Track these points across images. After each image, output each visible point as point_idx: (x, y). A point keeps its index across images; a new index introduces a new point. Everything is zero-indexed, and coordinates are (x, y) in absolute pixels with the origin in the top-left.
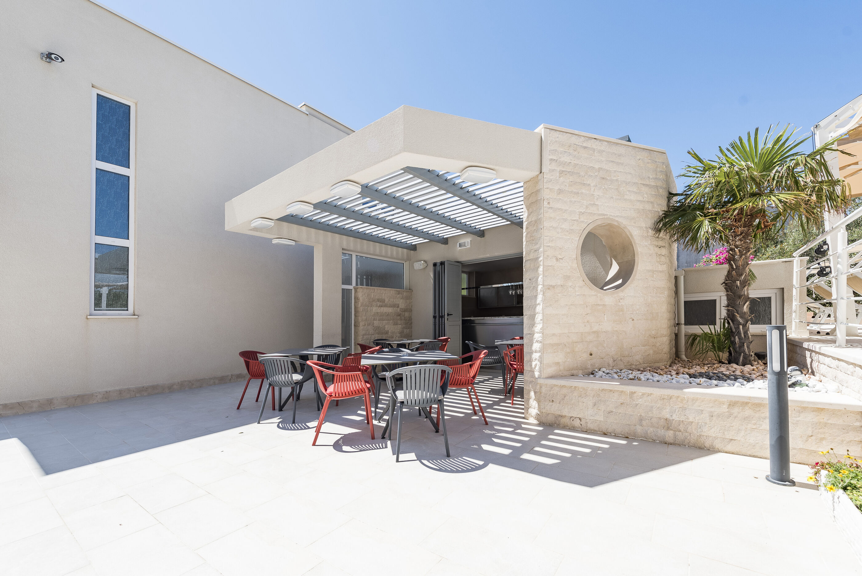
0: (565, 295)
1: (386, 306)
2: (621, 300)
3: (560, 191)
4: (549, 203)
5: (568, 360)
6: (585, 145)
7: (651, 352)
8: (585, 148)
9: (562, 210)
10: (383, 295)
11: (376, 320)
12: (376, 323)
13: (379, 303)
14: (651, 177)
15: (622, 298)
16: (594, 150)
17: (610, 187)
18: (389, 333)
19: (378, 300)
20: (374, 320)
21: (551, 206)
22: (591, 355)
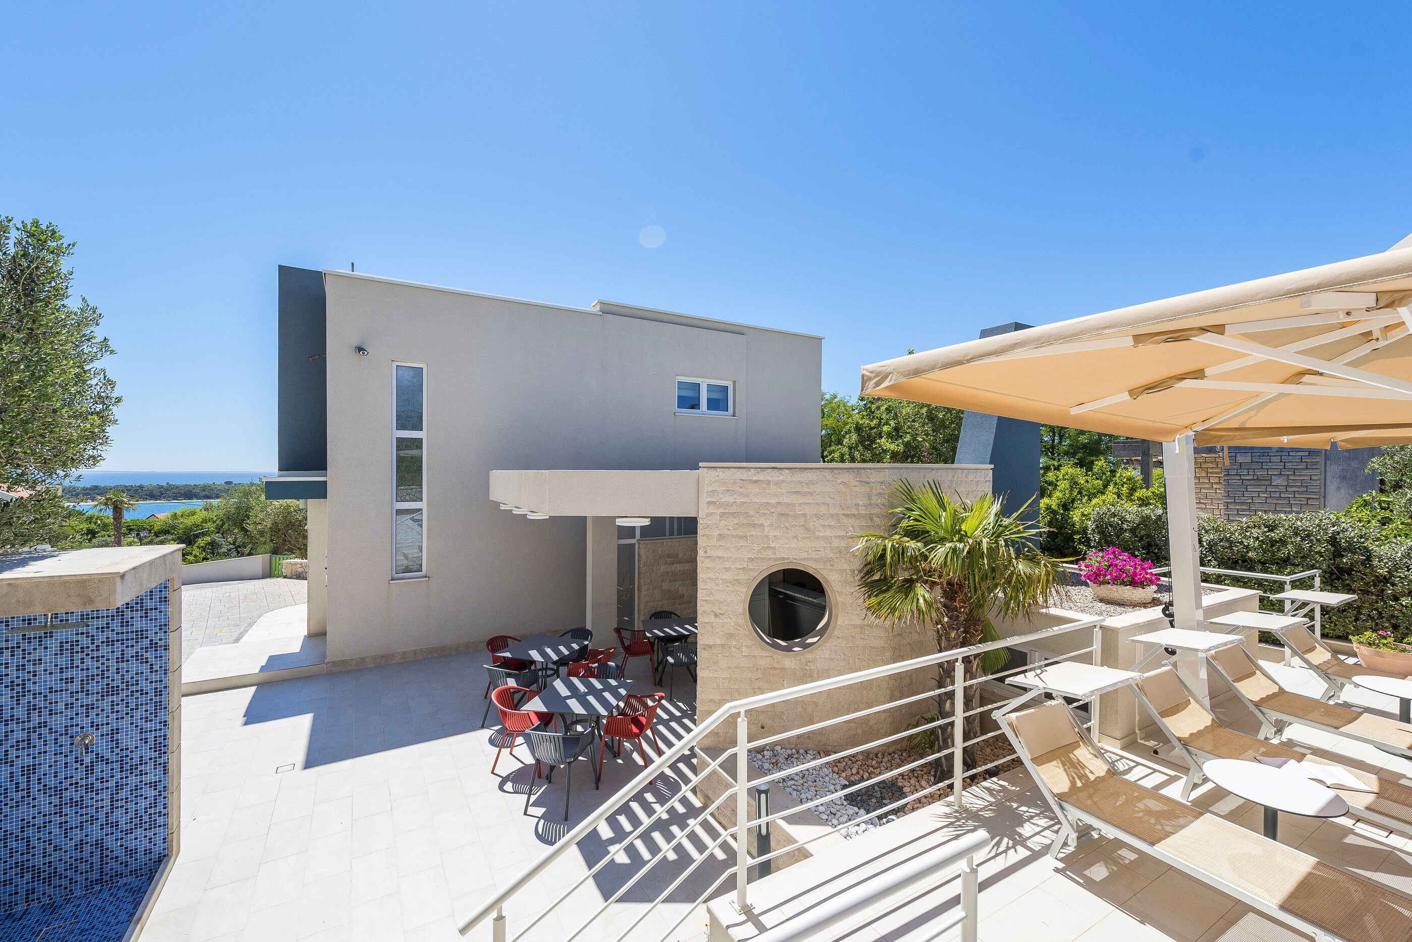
0: (727, 657)
1: (680, 562)
2: (809, 664)
3: (721, 537)
4: (706, 552)
5: (731, 731)
6: (755, 478)
7: (860, 731)
8: (756, 482)
9: (724, 558)
10: (676, 548)
11: (665, 582)
12: (666, 586)
13: (669, 560)
14: (861, 503)
15: (811, 660)
16: (769, 482)
17: (793, 524)
18: (685, 597)
19: (668, 556)
20: (662, 581)
21: (708, 555)
22: (763, 728)
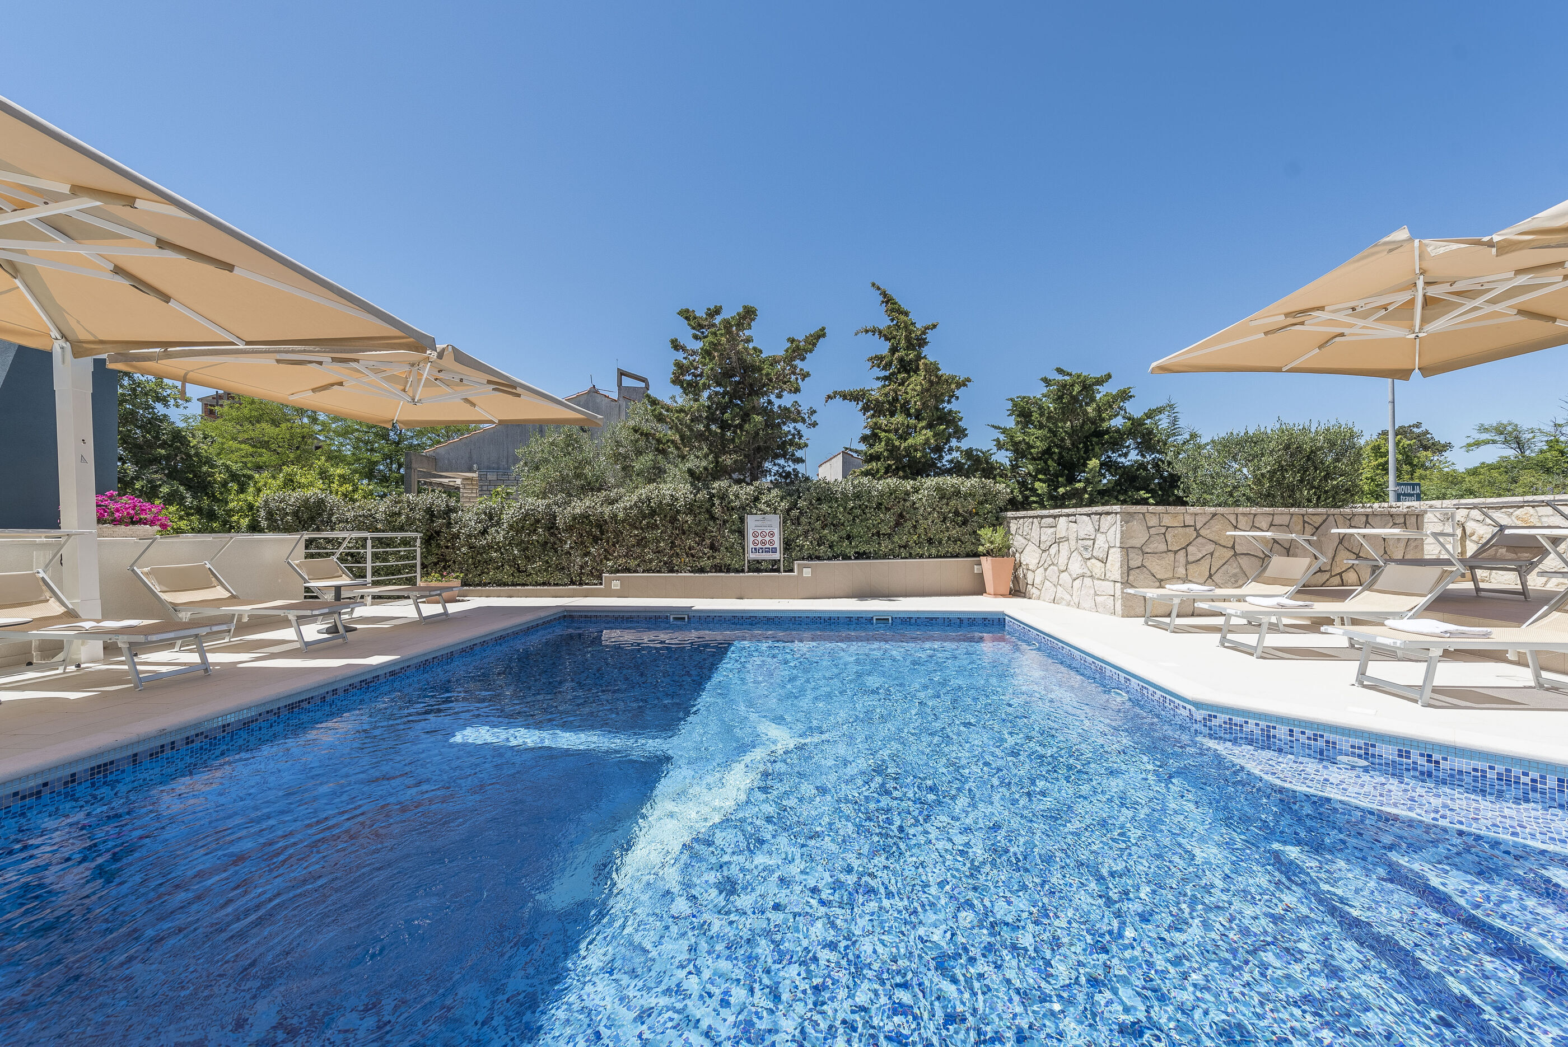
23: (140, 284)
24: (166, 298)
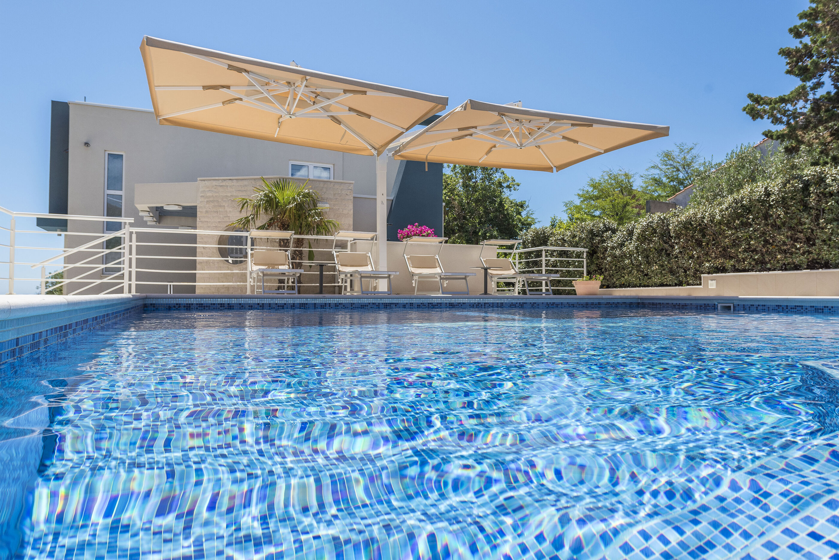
3: (207, 212)
8: (222, 186)
9: (208, 222)
16: (227, 186)
21: (201, 220)
23: (360, 113)
24: (369, 116)
